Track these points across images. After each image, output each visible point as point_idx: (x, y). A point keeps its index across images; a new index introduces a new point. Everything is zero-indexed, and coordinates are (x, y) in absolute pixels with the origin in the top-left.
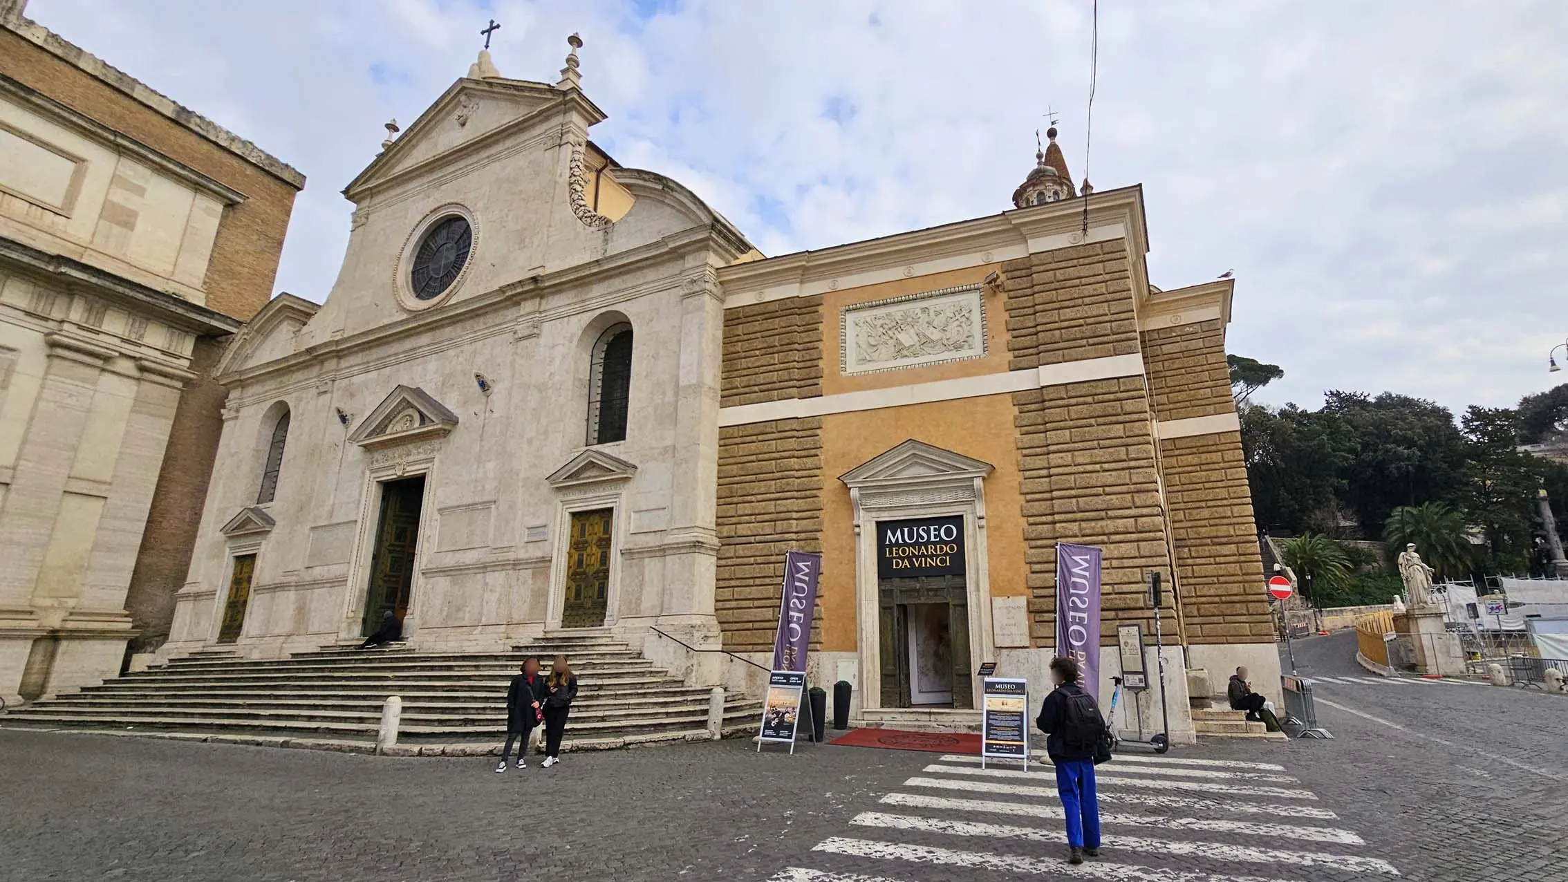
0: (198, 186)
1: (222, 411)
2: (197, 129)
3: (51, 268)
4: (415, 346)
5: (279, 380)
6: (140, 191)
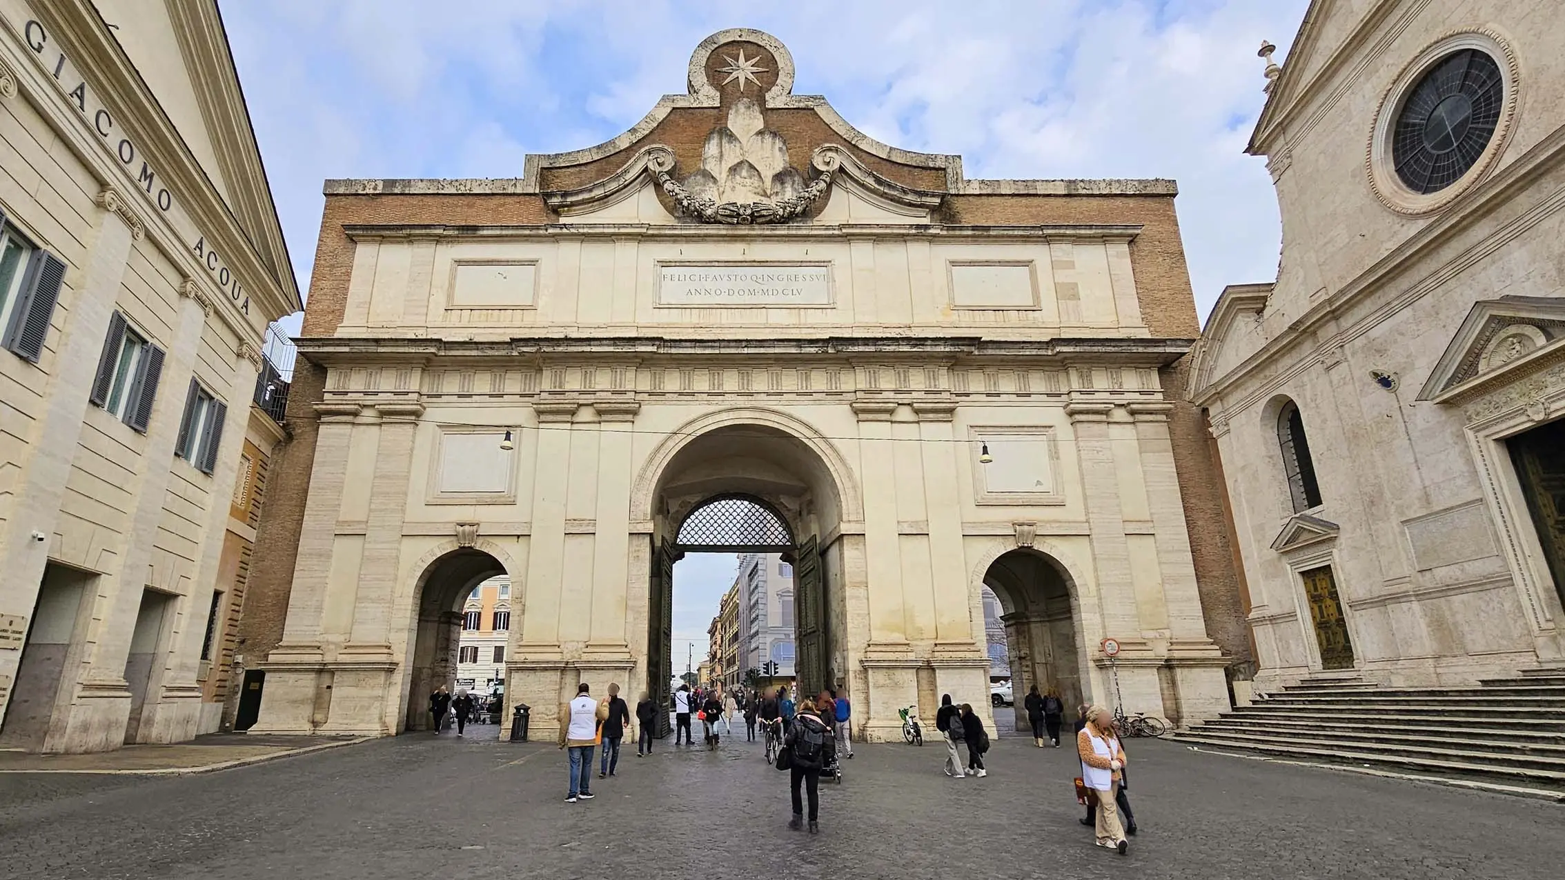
0: (1104, 239)
1: (1210, 429)
2: (1084, 192)
3: (1050, 353)
5: (1262, 376)
6: (1071, 265)
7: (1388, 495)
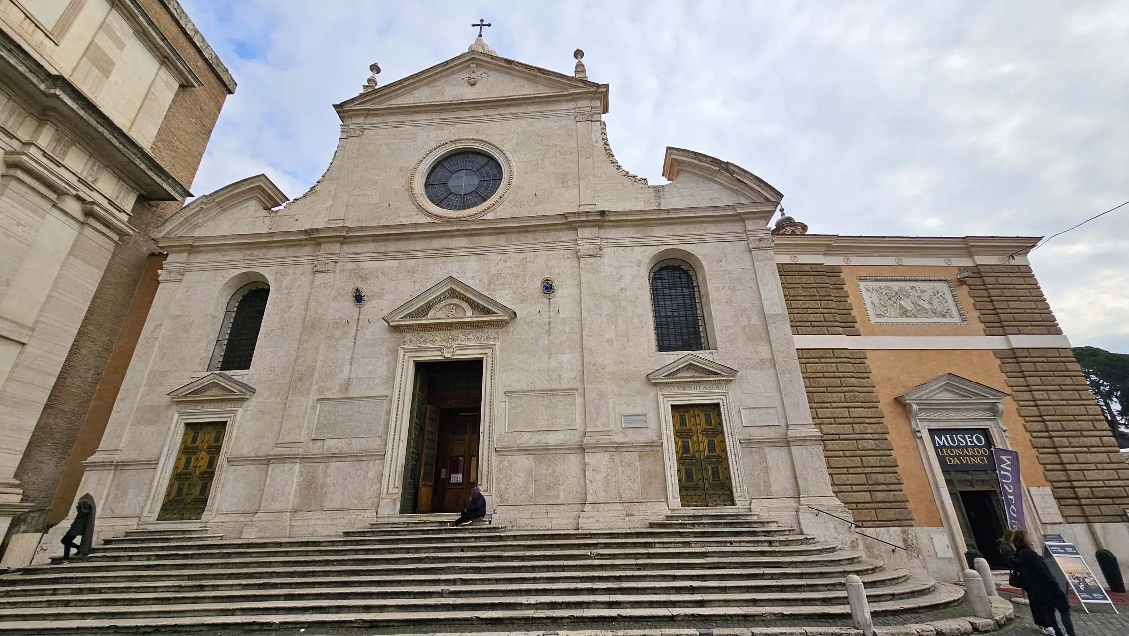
0: (165, 60)
1: (159, 272)
2: (174, 11)
3: (42, 87)
4: (450, 246)
5: (249, 252)
6: (121, 46)
7: (316, 376)
